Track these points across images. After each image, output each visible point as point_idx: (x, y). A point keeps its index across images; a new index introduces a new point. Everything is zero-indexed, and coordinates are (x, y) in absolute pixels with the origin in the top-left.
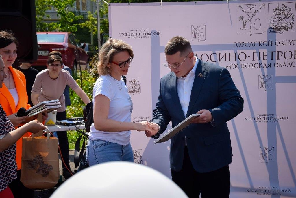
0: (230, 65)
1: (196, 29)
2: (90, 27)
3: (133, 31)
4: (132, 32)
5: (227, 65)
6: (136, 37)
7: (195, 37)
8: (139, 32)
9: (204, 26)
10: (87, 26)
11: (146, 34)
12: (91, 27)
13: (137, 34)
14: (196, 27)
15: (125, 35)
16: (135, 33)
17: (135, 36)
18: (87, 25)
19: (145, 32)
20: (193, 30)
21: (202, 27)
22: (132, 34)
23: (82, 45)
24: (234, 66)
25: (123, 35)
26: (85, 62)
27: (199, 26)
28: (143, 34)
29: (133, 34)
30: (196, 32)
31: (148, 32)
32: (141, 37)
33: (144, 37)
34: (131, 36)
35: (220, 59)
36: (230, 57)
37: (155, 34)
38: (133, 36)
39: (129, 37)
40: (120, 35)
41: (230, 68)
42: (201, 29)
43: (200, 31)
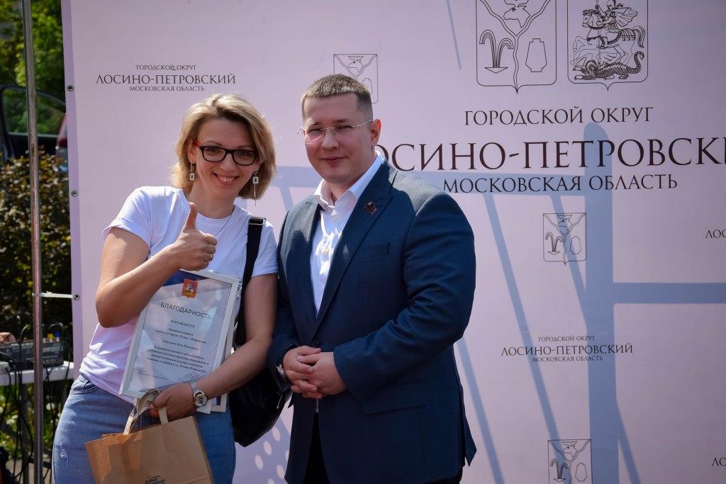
0: (455, 182)
1: (348, 68)
3: (145, 67)
4: (142, 73)
5: (446, 183)
6: (155, 89)
8: (164, 73)
9: (371, 60)
11: (190, 79)
13: (160, 78)
14: (347, 61)
15: (119, 79)
16: (153, 76)
17: (153, 83)
19: (184, 73)
20: (340, 69)
22: (140, 79)
24: (467, 186)
25: (113, 79)
28: (177, 79)
29: (146, 79)
31: (193, 73)
32: (173, 89)
33: (182, 89)
34: (140, 85)
35: (425, 163)
36: (456, 158)
37: (216, 79)
38: (147, 85)
39: (133, 89)
40: (102, 79)
41: (457, 192)
42: (364, 67)
43: (360, 72)
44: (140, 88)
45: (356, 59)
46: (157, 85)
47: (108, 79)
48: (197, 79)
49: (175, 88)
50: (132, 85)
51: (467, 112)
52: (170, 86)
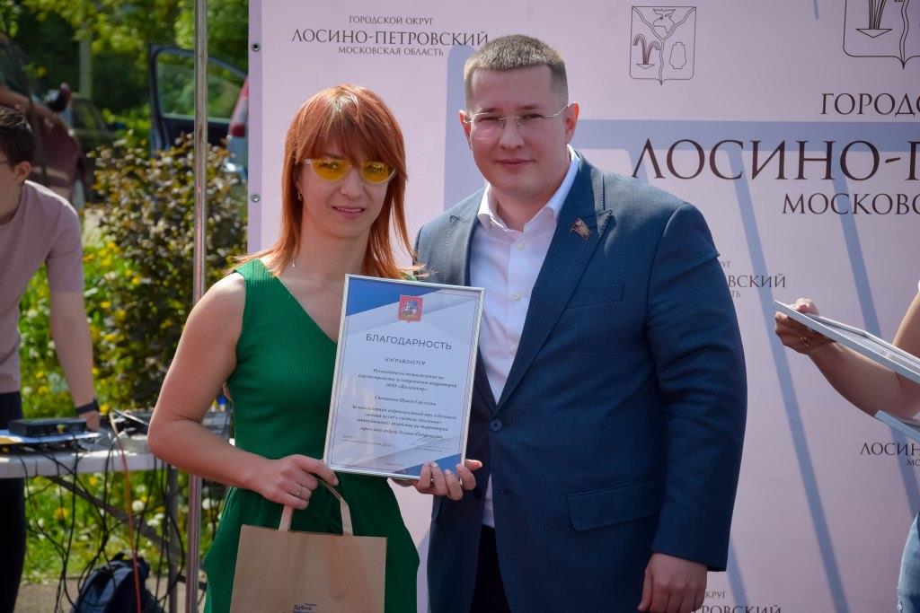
0: (801, 198)
1: (652, 26)
2: (78, 19)
3: (361, 19)
4: (356, 27)
5: (787, 198)
6: (374, 51)
7: (645, 62)
8: (388, 28)
9: (687, 15)
10: (66, 14)
11: (423, 38)
12: (85, 19)
13: (381, 36)
14: (651, 16)
15: (323, 36)
16: (371, 31)
17: (371, 43)
18: (63, 9)
19: (416, 29)
21: (677, 17)
22: (354, 37)
23: (53, 95)
24: (818, 204)
25: (315, 36)
27: (664, 12)
28: (406, 37)
29: (361, 37)
30: (650, 39)
31: (429, 29)
32: (399, 52)
33: (412, 51)
34: (352, 45)
35: (759, 167)
36: (805, 162)
37: (461, 39)
38: (361, 45)
39: (345, 50)
40: (300, 35)
41: (803, 212)
42: (675, 26)
43: (670, 33)
44: (353, 50)
45: (663, 15)
46: (377, 46)
47: (309, 36)
48: (433, 38)
49: (402, 52)
50: (342, 45)
51: (825, 95)
52: (395, 47)
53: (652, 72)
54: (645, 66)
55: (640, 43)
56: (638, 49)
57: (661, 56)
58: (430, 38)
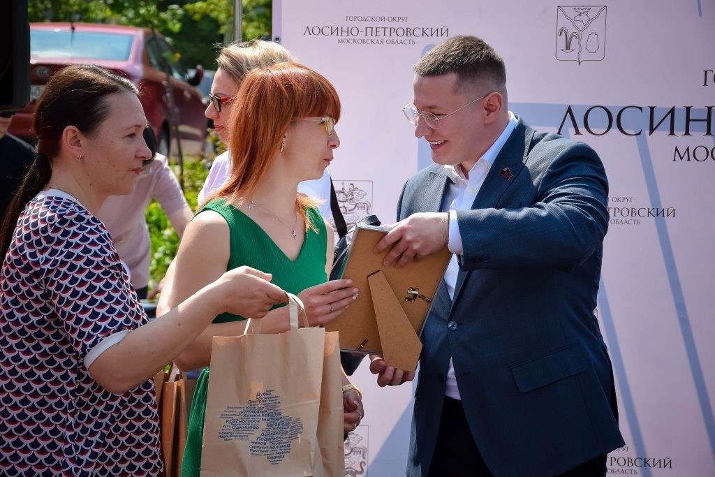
0: (688, 150)
1: (573, 21)
2: (222, 17)
3: (355, 18)
4: (351, 24)
5: (677, 149)
6: (364, 41)
7: (568, 48)
8: (374, 24)
9: (600, 12)
10: (214, 15)
11: (400, 32)
12: (228, 18)
13: (369, 30)
14: (572, 13)
15: (327, 31)
16: (362, 28)
17: (362, 36)
18: (212, 11)
19: (395, 25)
20: (564, 23)
21: (592, 14)
22: (349, 31)
23: (192, 74)
24: (701, 154)
25: (321, 31)
26: (197, 132)
27: (582, 10)
28: (388, 31)
29: (355, 31)
30: (571, 30)
31: (405, 25)
32: (382, 42)
33: (392, 42)
34: (348, 38)
35: (654, 127)
36: (690, 122)
37: (428, 32)
38: (354, 38)
39: (341, 41)
40: (310, 31)
41: (689, 160)
42: (590, 21)
43: (586, 26)
44: (348, 41)
45: (582, 11)
46: (366, 38)
47: (316, 31)
48: (408, 32)
49: (385, 41)
50: (341, 38)
51: (706, 72)
52: (379, 39)
53: (573, 55)
54: (568, 51)
55: (563, 34)
56: (562, 39)
57: (579, 43)
58: (406, 31)
